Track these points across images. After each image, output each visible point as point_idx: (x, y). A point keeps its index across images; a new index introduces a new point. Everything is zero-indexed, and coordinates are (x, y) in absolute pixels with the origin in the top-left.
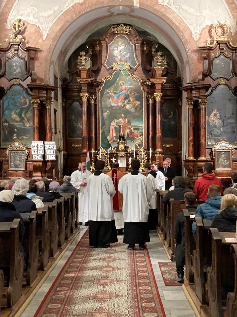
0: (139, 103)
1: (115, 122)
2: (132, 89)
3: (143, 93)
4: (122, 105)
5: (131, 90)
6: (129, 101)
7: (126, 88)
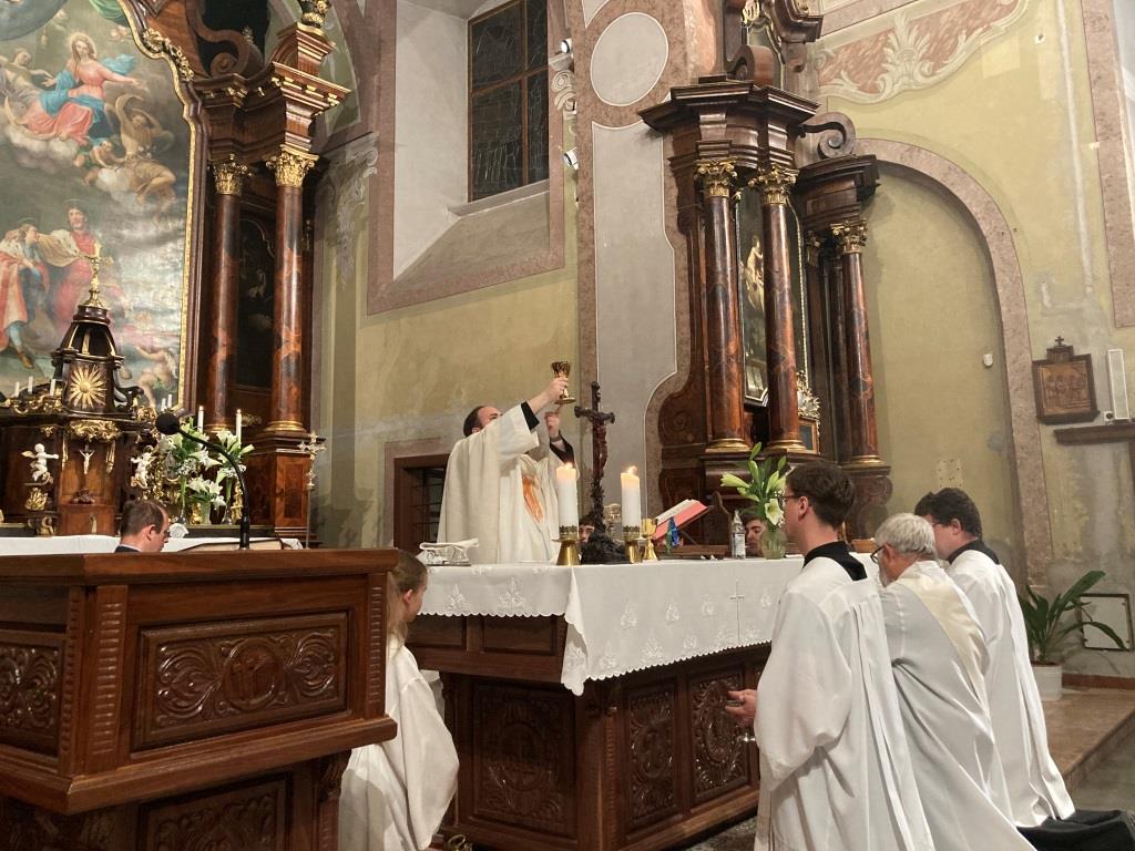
0: (168, 176)
1: (22, 240)
2: (138, 97)
3: (193, 136)
4: (75, 158)
5: (132, 100)
6: (119, 150)
7: (106, 79)
